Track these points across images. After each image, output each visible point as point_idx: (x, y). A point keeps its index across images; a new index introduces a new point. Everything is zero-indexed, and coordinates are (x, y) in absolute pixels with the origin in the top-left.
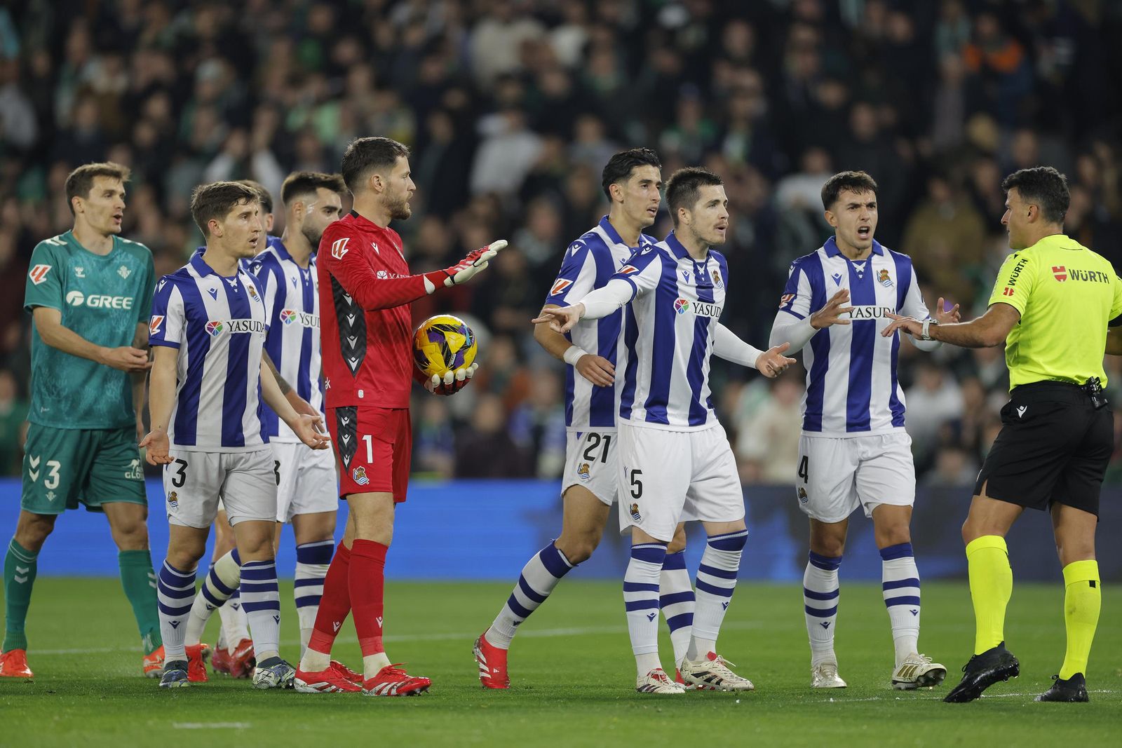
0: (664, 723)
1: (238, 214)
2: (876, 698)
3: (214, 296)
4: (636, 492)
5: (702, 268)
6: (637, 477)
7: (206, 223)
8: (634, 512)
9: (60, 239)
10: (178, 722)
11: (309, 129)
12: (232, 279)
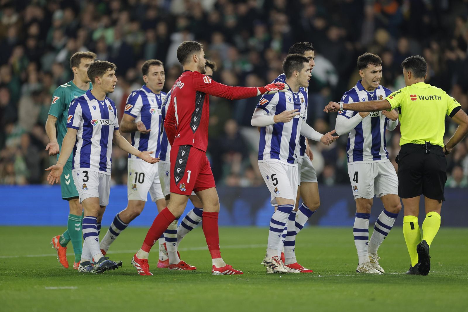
0: (250, 286)
1: (108, 74)
2: (338, 275)
3: (95, 109)
4: (275, 183)
5: (296, 95)
6: (274, 177)
7: (94, 78)
8: (276, 191)
9: (68, 84)
10: (47, 286)
11: (103, 38)
12: (102, 102)
